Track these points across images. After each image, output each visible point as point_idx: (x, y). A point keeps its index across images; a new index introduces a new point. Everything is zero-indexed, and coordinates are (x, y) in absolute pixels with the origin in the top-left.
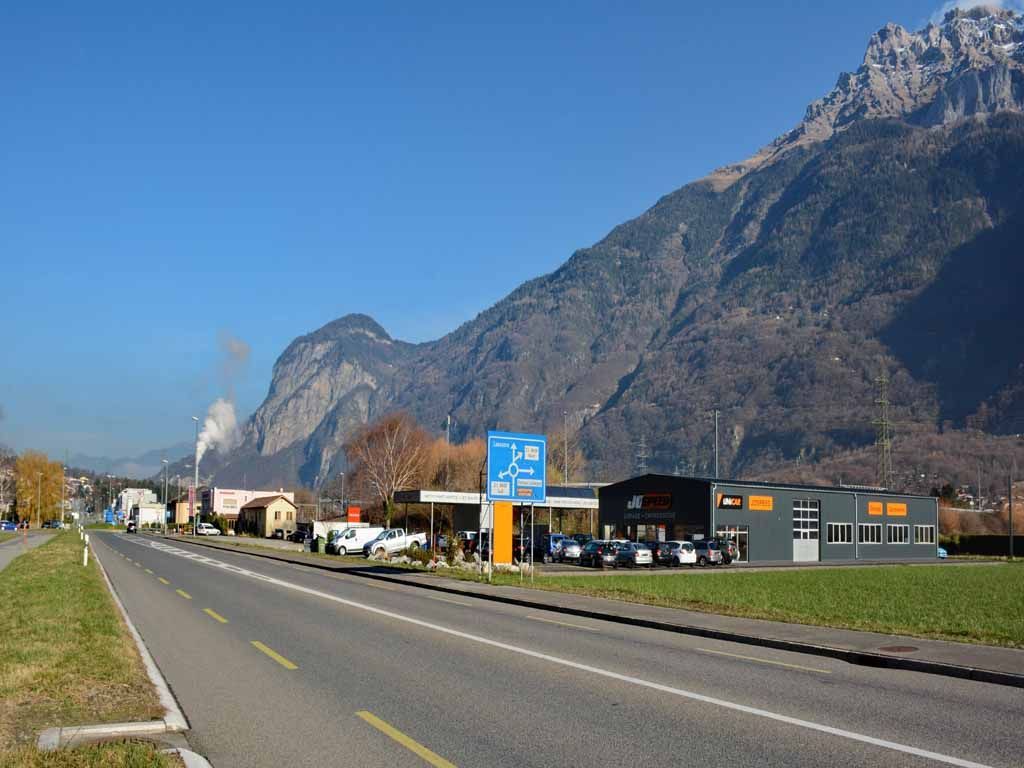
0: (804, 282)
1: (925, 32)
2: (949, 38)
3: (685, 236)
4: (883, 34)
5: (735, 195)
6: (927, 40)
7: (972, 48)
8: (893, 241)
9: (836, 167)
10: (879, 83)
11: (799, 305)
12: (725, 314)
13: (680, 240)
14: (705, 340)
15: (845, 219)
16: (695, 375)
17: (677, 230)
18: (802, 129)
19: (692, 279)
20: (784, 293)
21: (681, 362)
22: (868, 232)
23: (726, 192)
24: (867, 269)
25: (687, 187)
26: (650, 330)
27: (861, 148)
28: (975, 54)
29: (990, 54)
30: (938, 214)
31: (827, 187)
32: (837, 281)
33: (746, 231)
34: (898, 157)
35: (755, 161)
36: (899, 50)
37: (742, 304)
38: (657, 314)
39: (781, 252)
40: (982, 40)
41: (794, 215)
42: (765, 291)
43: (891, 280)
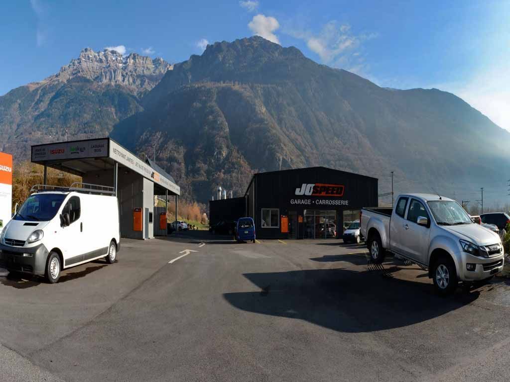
0: (59, 126)
1: (98, 53)
2: (105, 57)
3: (20, 104)
4: (86, 50)
5: (37, 92)
6: (99, 56)
7: (111, 63)
8: (87, 117)
9: (70, 89)
10: (84, 65)
11: (57, 133)
12: (33, 133)
13: (18, 106)
14: (26, 141)
15: (72, 106)
16: (23, 154)
17: (16, 102)
18: (59, 74)
19: (22, 119)
20: (52, 128)
21: (18, 148)
22: (80, 112)
23: (33, 91)
24: (79, 125)
25: (20, 87)
26: (7, 136)
27: (78, 84)
28: (112, 64)
29: (116, 65)
30: (101, 111)
31: (67, 95)
32: (70, 127)
33: (40, 106)
34: (89, 89)
35: (43, 82)
36: (90, 56)
37: (39, 130)
38: (10, 131)
39: (52, 114)
40: (114, 61)
41: (56, 102)
42: (46, 126)
43: (86, 129)
